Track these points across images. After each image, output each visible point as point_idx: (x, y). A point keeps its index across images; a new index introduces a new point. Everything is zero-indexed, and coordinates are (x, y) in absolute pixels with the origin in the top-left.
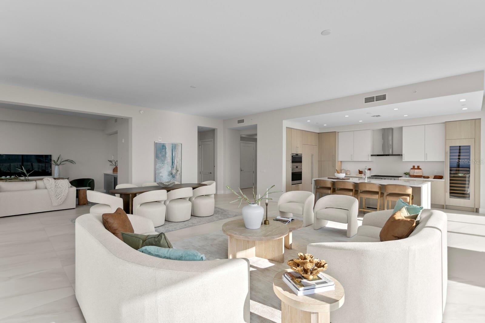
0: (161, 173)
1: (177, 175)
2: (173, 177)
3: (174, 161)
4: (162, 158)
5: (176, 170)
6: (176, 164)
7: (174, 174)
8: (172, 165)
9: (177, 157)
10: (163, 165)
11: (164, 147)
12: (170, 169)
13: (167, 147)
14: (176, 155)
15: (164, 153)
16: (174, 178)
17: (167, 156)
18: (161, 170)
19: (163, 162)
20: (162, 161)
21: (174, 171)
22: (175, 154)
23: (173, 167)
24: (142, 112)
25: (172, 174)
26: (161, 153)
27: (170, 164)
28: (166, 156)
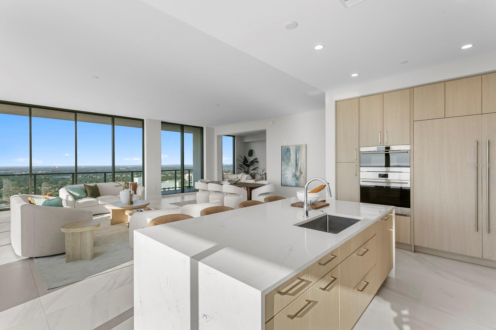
0: (286, 174)
1: (301, 177)
2: (297, 179)
3: (298, 163)
4: (287, 161)
5: (300, 172)
6: (300, 166)
7: (298, 176)
8: (296, 167)
9: (301, 159)
10: (287, 166)
11: (289, 150)
12: (294, 171)
13: (291, 150)
14: (300, 157)
15: (288, 156)
16: (298, 180)
17: (291, 158)
18: (286, 172)
19: (287, 164)
20: (287, 163)
21: (298, 174)
22: (298, 156)
23: (296, 169)
24: (271, 123)
25: (296, 176)
26: (286, 156)
27: (294, 166)
28: (290, 158)
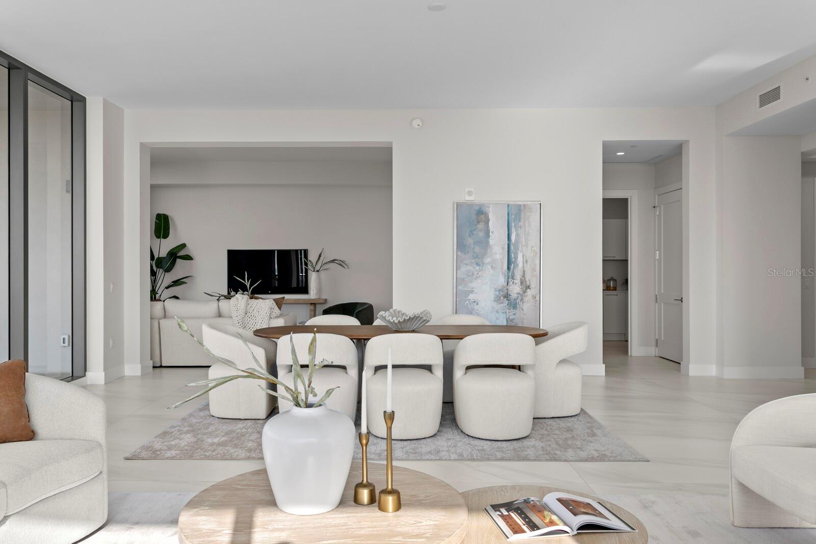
0: (472, 292)
1: (526, 299)
2: (513, 305)
3: (516, 258)
4: (477, 249)
5: (522, 283)
6: (521, 265)
7: (514, 295)
8: (509, 268)
9: (527, 245)
10: (478, 268)
11: (483, 216)
12: (502, 281)
13: (491, 216)
14: (523, 240)
15: (481, 234)
16: (515, 307)
17: (491, 242)
18: (474, 285)
19: (479, 260)
20: (476, 256)
21: (515, 289)
22: (517, 235)
23: (510, 277)
24: (416, 123)
25: (507, 296)
26: (471, 233)
27: (502, 266)
28: (488, 243)
